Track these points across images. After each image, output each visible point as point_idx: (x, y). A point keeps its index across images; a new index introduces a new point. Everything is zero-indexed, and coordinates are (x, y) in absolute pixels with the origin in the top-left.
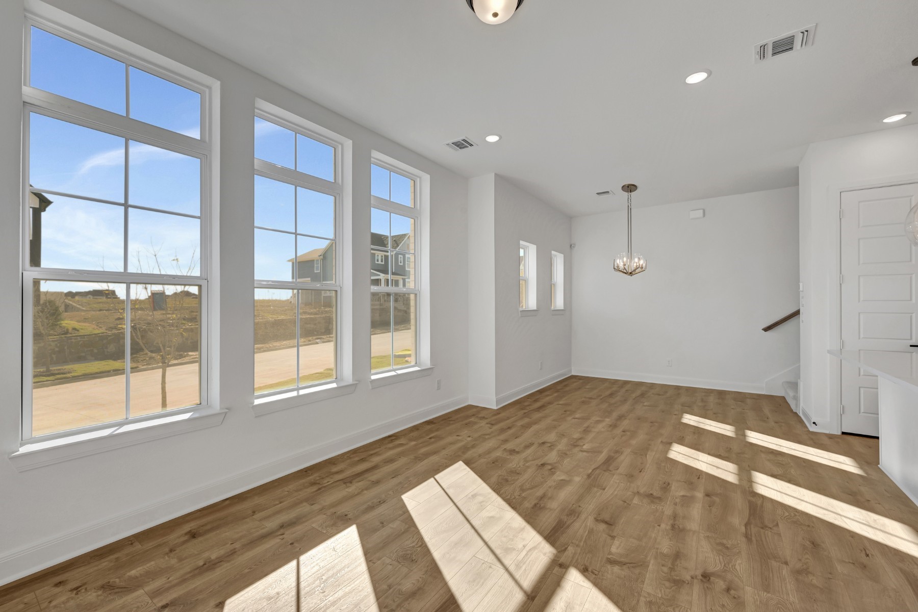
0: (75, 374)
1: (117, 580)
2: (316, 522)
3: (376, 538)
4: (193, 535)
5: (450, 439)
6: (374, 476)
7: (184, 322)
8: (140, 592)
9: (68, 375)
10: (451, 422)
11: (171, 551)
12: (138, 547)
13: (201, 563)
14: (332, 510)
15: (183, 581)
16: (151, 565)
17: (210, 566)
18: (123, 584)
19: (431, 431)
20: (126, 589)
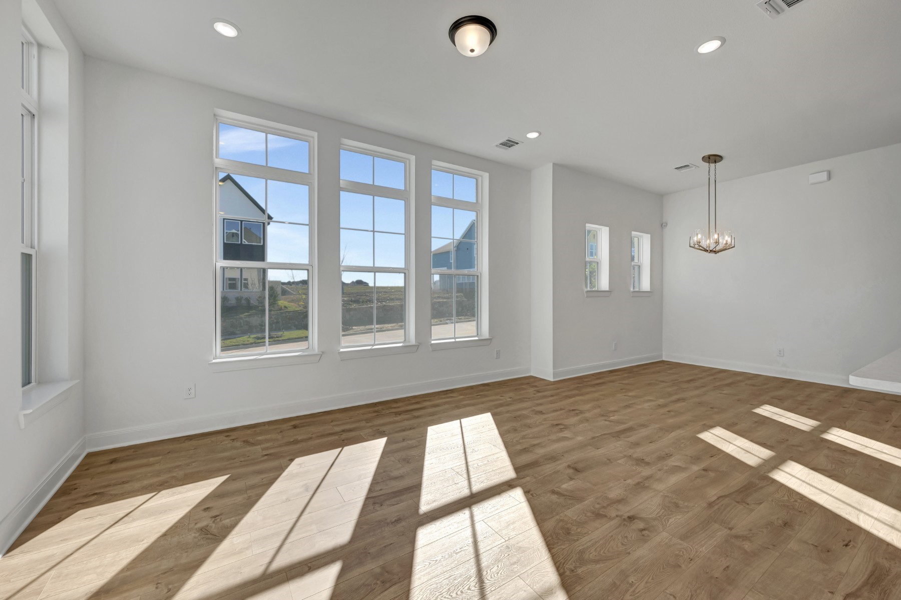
0: (284, 338)
1: (251, 440)
2: (362, 433)
3: (394, 447)
4: (295, 427)
5: (494, 398)
6: (416, 414)
7: (351, 303)
8: (259, 446)
9: (280, 339)
10: (504, 387)
11: (281, 432)
12: (267, 427)
13: (292, 440)
14: (378, 428)
15: (280, 446)
16: (269, 436)
17: (296, 442)
18: (253, 442)
19: (482, 391)
20: (253, 444)
